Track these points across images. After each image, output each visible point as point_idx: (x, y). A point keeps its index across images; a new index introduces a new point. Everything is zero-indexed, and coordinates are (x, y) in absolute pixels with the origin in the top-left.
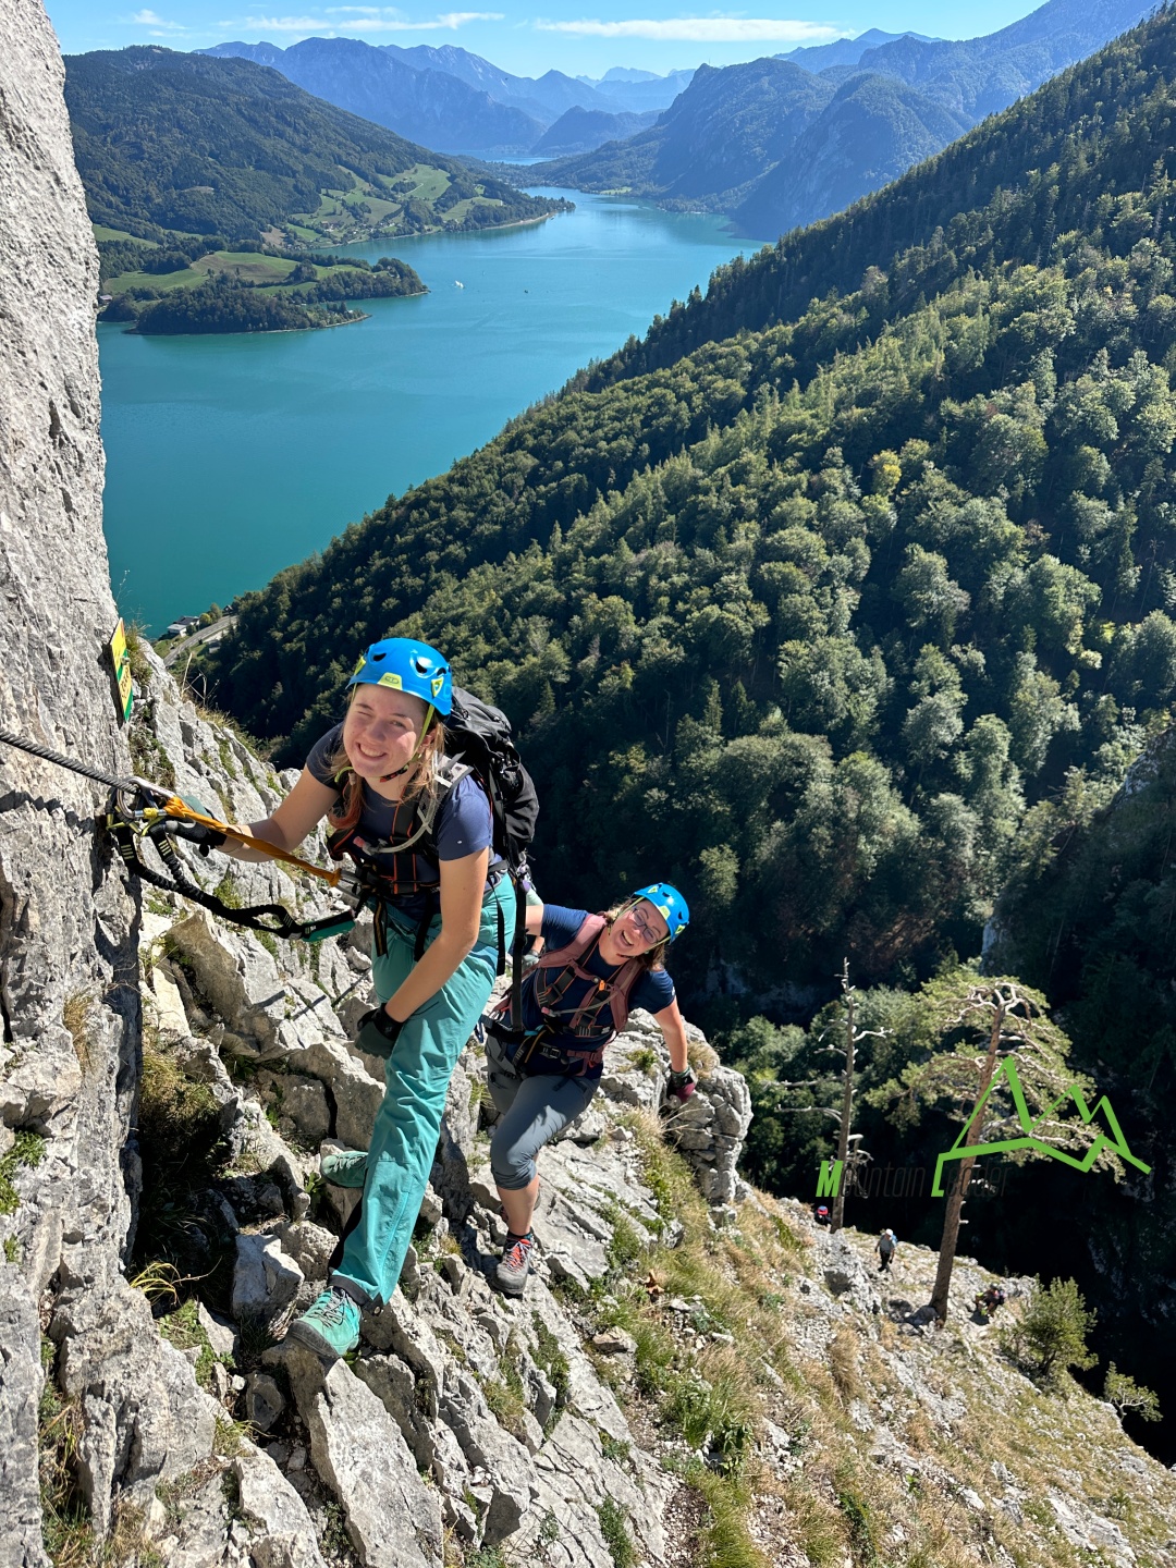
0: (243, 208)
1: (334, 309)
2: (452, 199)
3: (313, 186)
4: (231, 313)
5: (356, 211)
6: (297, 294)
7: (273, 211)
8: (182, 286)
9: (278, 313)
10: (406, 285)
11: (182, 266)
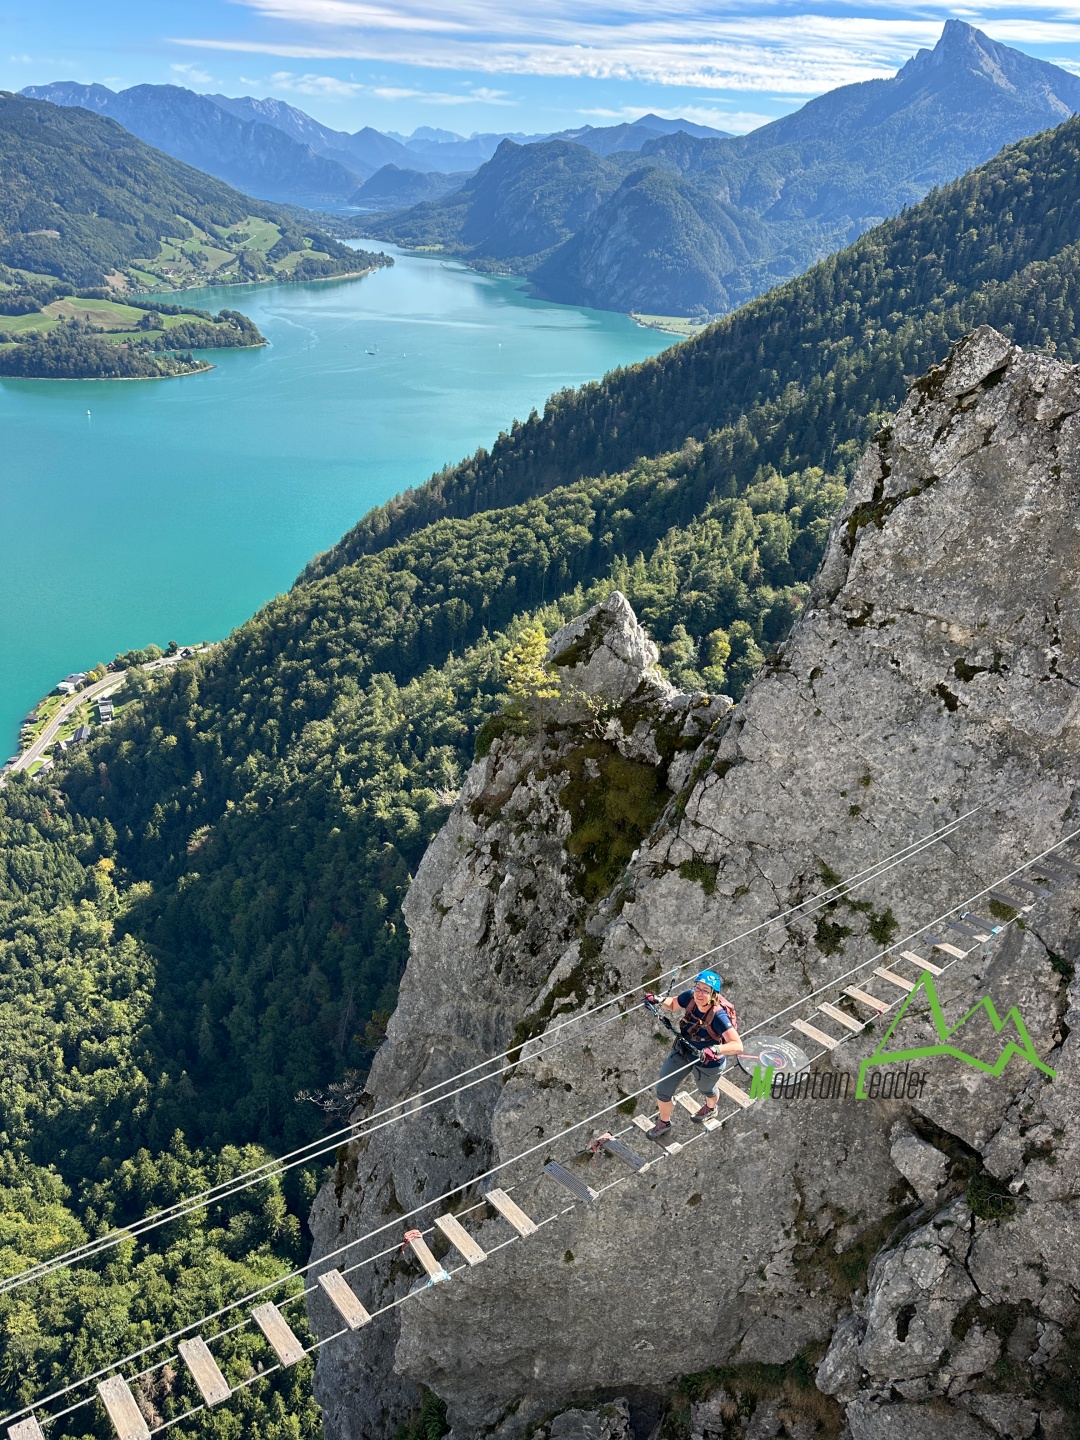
0: (88, 253)
1: (182, 359)
2: (282, 251)
3: (153, 234)
4: (85, 361)
5: (193, 259)
6: (146, 342)
7: (116, 257)
8: (34, 329)
9: (129, 362)
10: (247, 337)
11: (34, 310)
